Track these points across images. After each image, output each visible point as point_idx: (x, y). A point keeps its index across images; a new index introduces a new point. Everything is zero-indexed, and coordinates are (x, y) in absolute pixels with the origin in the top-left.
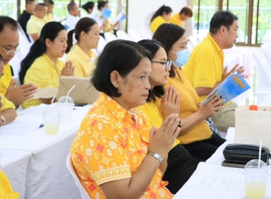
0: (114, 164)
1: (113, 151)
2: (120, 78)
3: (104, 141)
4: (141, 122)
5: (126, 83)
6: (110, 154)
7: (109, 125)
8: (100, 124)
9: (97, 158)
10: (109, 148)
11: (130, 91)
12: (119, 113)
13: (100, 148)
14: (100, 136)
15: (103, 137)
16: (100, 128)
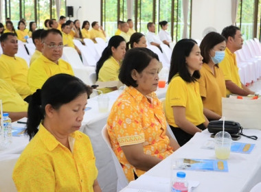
0: (127, 134)
1: (127, 125)
2: (137, 74)
3: (123, 118)
4: (155, 103)
5: (141, 77)
6: (125, 127)
7: (129, 107)
8: (123, 105)
9: (117, 129)
10: (125, 122)
11: (145, 82)
12: (138, 97)
13: (120, 122)
14: (122, 113)
15: (123, 115)
16: (123, 108)
